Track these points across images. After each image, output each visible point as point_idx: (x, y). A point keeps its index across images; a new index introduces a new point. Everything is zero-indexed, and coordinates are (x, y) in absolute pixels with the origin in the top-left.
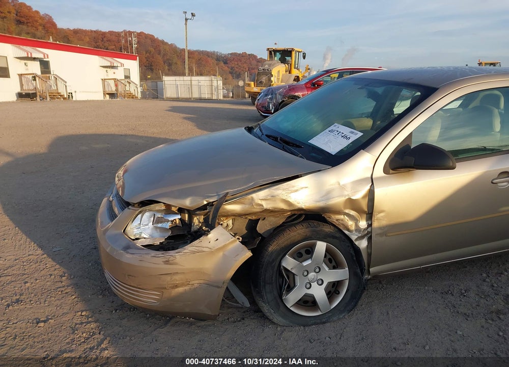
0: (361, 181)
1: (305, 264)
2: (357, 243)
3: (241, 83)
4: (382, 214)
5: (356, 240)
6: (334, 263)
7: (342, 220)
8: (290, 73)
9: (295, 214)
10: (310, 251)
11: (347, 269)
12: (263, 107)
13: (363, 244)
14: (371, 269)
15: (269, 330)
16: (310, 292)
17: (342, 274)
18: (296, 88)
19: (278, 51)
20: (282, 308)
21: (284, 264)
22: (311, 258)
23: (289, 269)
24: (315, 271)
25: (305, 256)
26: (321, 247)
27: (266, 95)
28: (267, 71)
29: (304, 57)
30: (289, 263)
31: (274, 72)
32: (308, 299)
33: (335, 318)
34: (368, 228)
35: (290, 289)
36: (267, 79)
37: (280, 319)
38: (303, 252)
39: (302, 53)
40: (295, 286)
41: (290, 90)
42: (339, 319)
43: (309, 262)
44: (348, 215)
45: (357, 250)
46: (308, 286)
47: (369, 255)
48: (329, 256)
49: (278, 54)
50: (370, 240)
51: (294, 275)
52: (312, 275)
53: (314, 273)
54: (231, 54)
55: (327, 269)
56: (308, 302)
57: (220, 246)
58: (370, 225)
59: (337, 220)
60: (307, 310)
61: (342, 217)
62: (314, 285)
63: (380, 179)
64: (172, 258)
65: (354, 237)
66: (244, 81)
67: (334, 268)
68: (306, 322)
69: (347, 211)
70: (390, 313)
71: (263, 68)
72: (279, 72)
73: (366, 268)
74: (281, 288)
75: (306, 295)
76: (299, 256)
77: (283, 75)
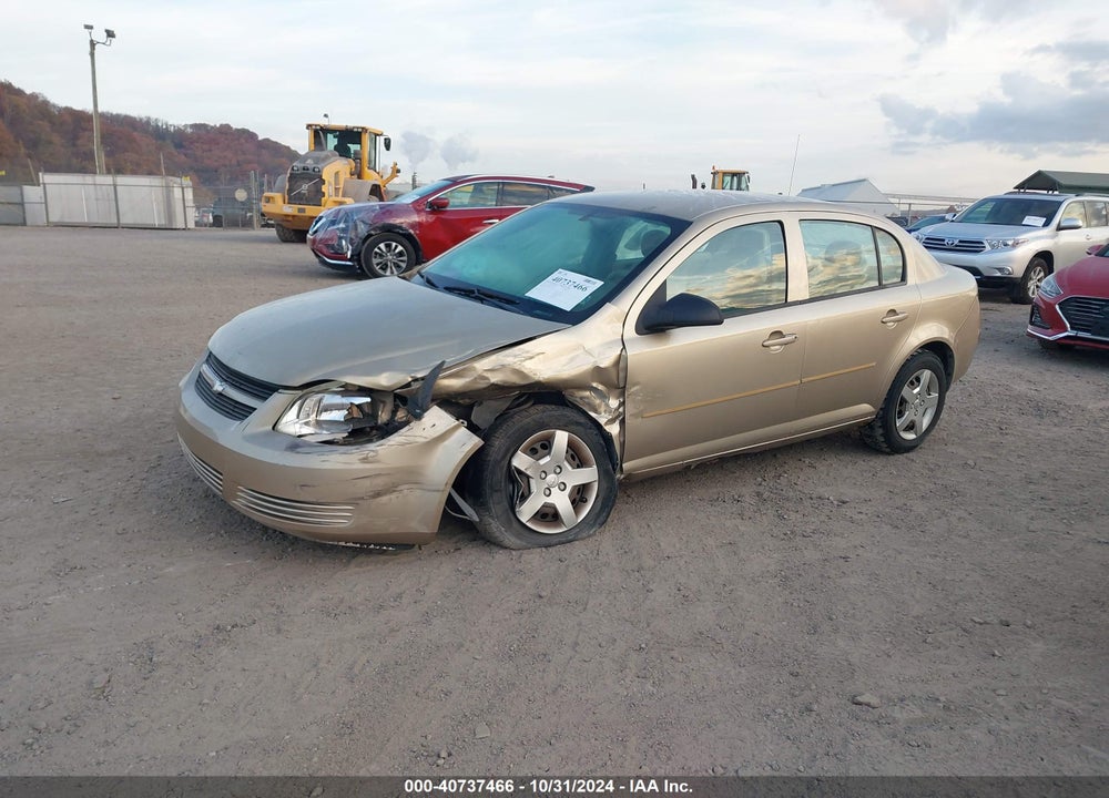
0: (610, 344)
1: (542, 462)
2: (607, 428)
3: (241, 195)
4: (635, 388)
5: (606, 424)
6: (577, 461)
7: (588, 398)
8: (360, 177)
9: (524, 394)
10: (546, 445)
11: (595, 467)
12: (328, 246)
13: (614, 429)
14: (624, 465)
15: (501, 556)
16: (549, 500)
17: (589, 475)
18: (397, 210)
19: (332, 131)
20: (515, 525)
21: (516, 463)
22: (549, 454)
23: (523, 469)
24: (555, 472)
25: (541, 451)
26: (561, 438)
27: (333, 223)
28: (310, 171)
29: (388, 146)
30: (521, 461)
31: (327, 174)
32: (547, 510)
33: (584, 535)
34: (619, 406)
35: (524, 498)
36: (313, 189)
37: (513, 539)
38: (538, 446)
39: (382, 138)
40: (530, 493)
41: (384, 213)
42: (590, 536)
43: (547, 459)
44: (595, 390)
45: (607, 438)
46: (548, 492)
47: (623, 445)
48: (571, 452)
49: (330, 136)
50: (623, 423)
51: (528, 477)
52: (551, 477)
53: (554, 475)
54: (195, 126)
55: (570, 468)
56: (548, 515)
57: (438, 434)
58: (622, 404)
59: (581, 398)
60: (548, 527)
61: (588, 393)
62: (555, 490)
63: (632, 340)
64: (372, 454)
65: (602, 421)
66: (248, 189)
67: (578, 467)
68: (548, 543)
69: (594, 385)
70: (651, 525)
71: (302, 165)
72: (337, 173)
73: (619, 462)
74: (512, 498)
75: (545, 505)
76: (532, 452)
77: (345, 181)
